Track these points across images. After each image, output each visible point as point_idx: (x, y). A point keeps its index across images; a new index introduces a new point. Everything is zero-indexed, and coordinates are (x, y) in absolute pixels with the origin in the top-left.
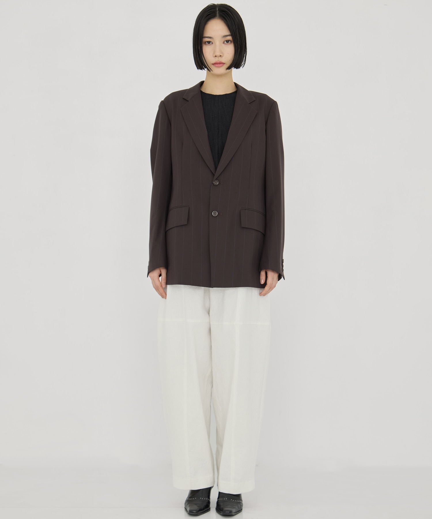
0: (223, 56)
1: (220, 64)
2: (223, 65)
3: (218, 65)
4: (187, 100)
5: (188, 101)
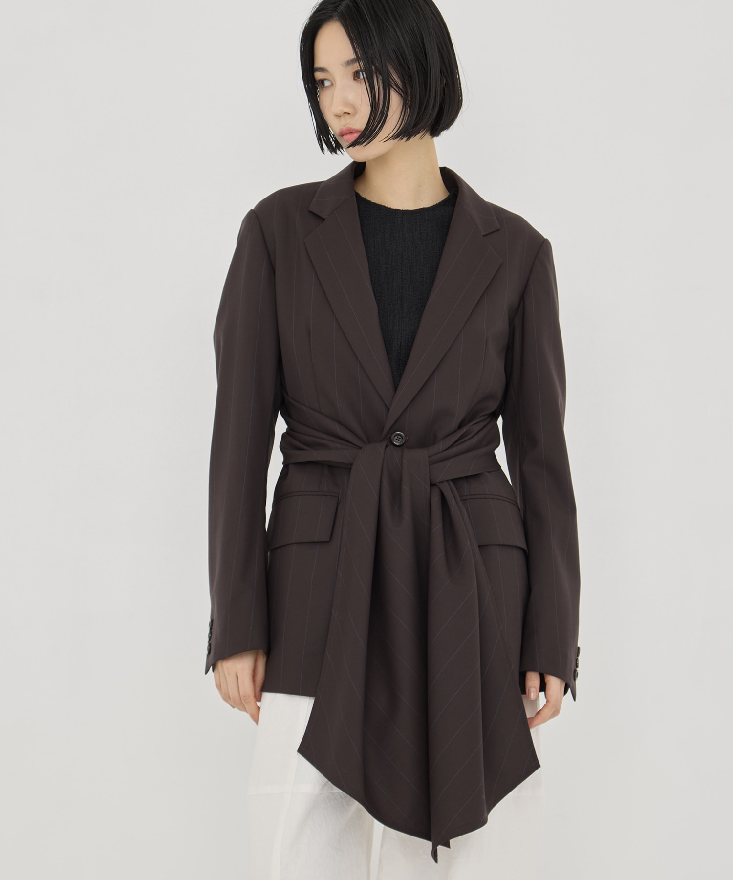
0: (355, 113)
4: (320, 217)
5: (324, 220)
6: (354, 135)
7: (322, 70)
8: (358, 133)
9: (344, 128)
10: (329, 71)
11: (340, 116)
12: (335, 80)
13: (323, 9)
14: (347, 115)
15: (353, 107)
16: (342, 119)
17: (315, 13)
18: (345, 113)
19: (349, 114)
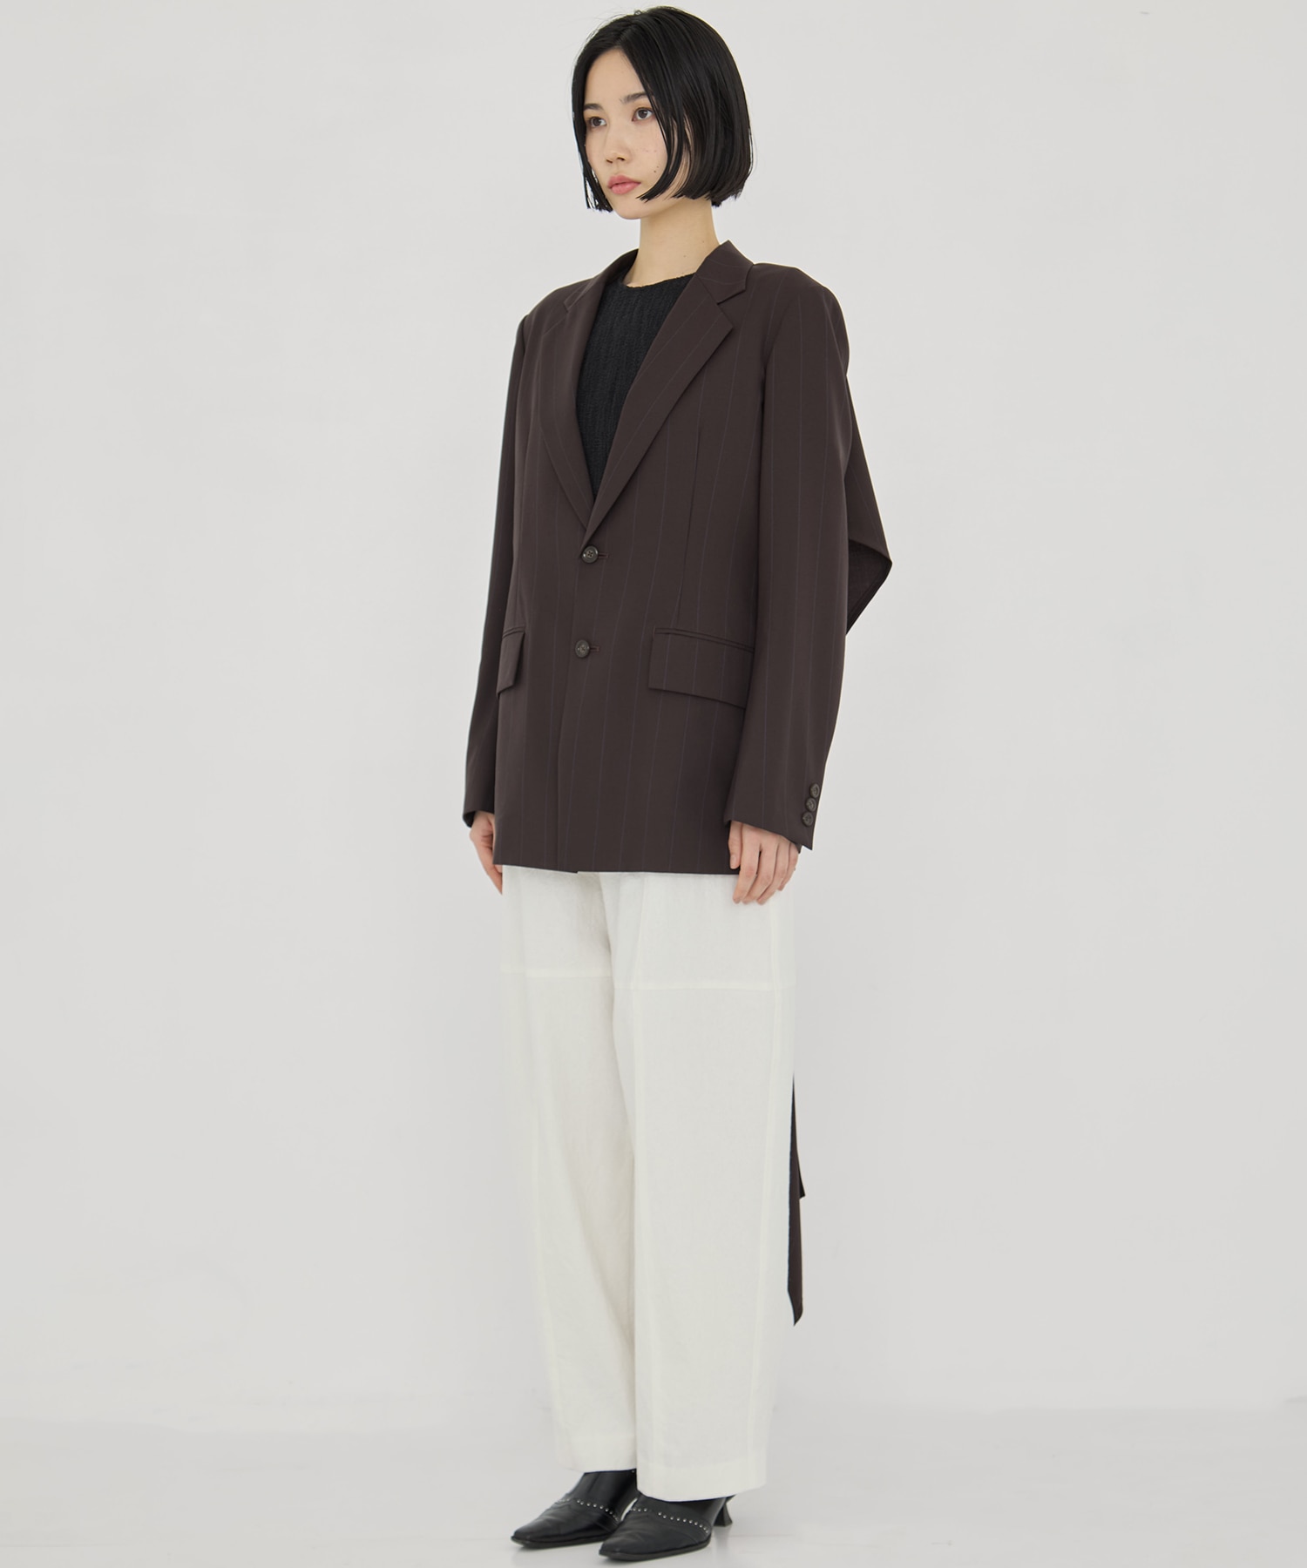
1: (624, 183)
2: (633, 188)
3: (620, 187)
6: (628, 186)
7: (595, 106)
8: (632, 185)
9: (616, 176)
10: (604, 107)
11: (611, 162)
12: (609, 119)
13: (602, 37)
14: (620, 161)
15: (629, 151)
16: (614, 165)
17: (592, 41)
18: (619, 158)
19: (623, 159)
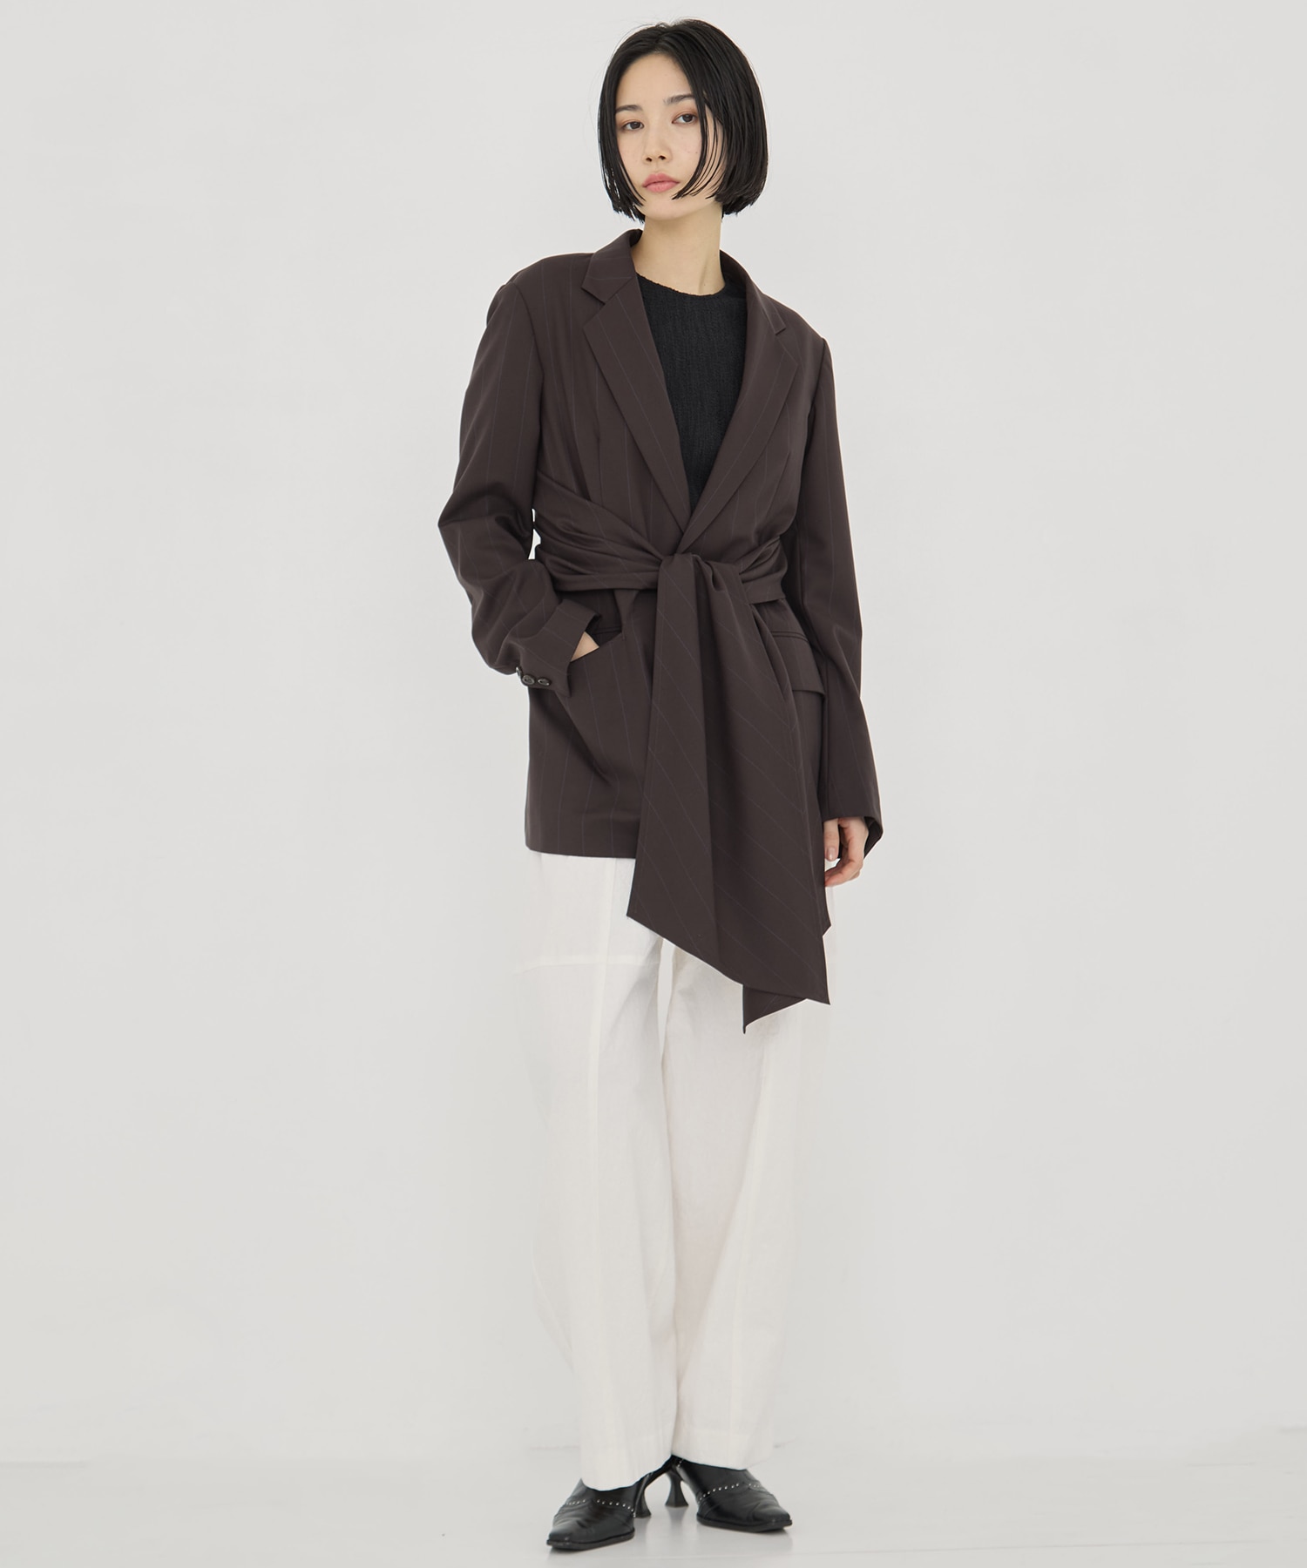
0: (671, 159)
1: (661, 182)
2: (669, 186)
3: (659, 185)
4: (598, 300)
5: (604, 303)
6: (667, 185)
8: (671, 183)
10: (644, 108)
11: (651, 160)
15: (670, 151)
18: (659, 157)
19: (664, 158)
